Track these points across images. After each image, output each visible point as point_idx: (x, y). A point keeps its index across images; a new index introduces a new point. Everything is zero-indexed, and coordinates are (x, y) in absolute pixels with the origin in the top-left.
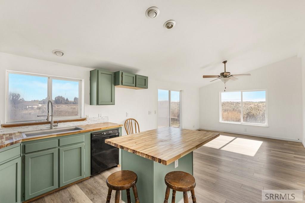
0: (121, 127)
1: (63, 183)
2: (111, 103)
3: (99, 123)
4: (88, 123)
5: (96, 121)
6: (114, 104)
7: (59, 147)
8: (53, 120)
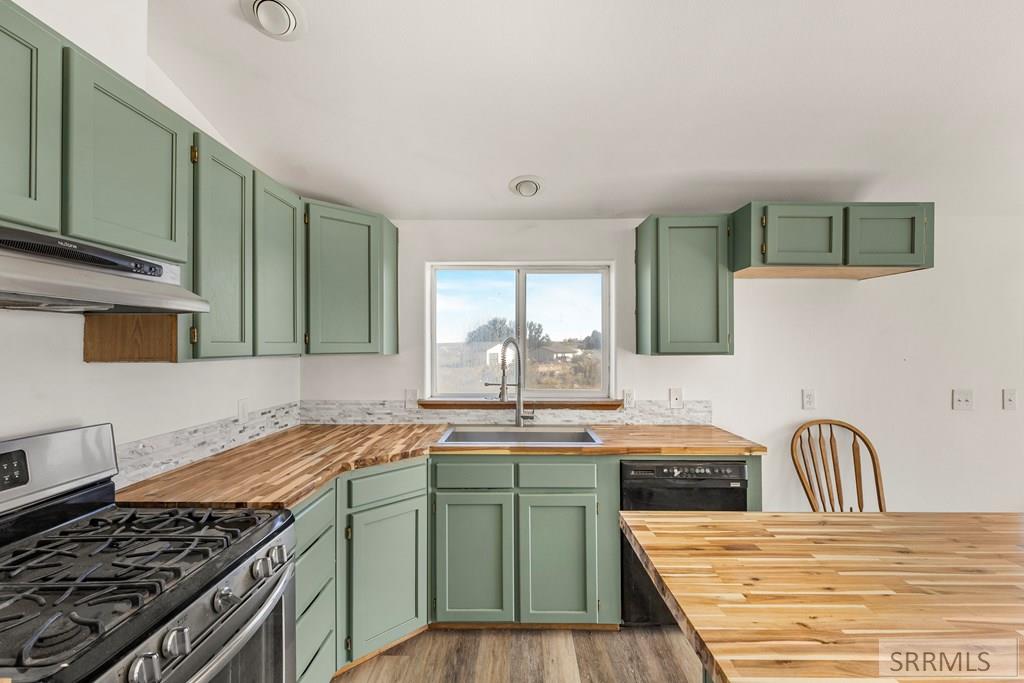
0: (760, 457)
1: (532, 614)
2: (715, 346)
3: (672, 423)
4: (631, 419)
5: (662, 415)
6: (729, 351)
7: (517, 491)
8: (522, 400)
